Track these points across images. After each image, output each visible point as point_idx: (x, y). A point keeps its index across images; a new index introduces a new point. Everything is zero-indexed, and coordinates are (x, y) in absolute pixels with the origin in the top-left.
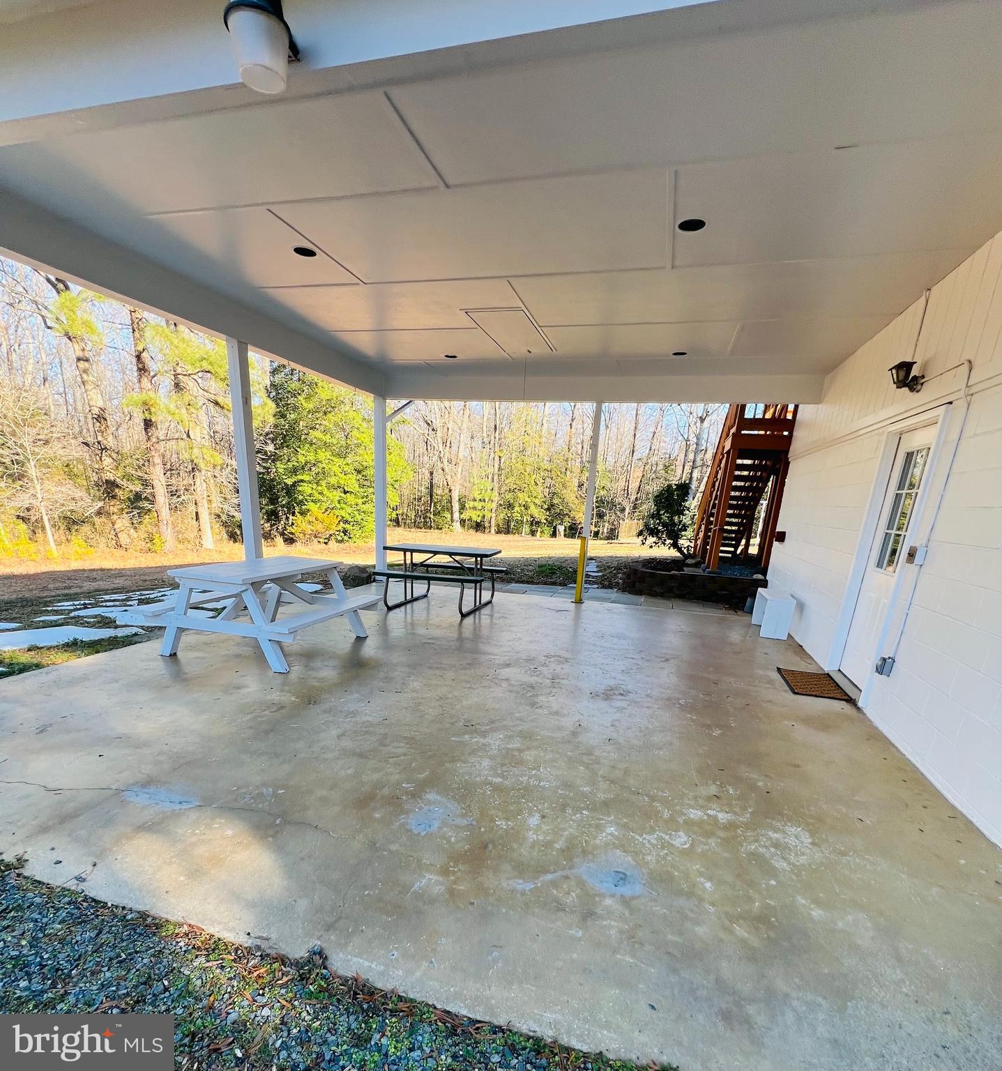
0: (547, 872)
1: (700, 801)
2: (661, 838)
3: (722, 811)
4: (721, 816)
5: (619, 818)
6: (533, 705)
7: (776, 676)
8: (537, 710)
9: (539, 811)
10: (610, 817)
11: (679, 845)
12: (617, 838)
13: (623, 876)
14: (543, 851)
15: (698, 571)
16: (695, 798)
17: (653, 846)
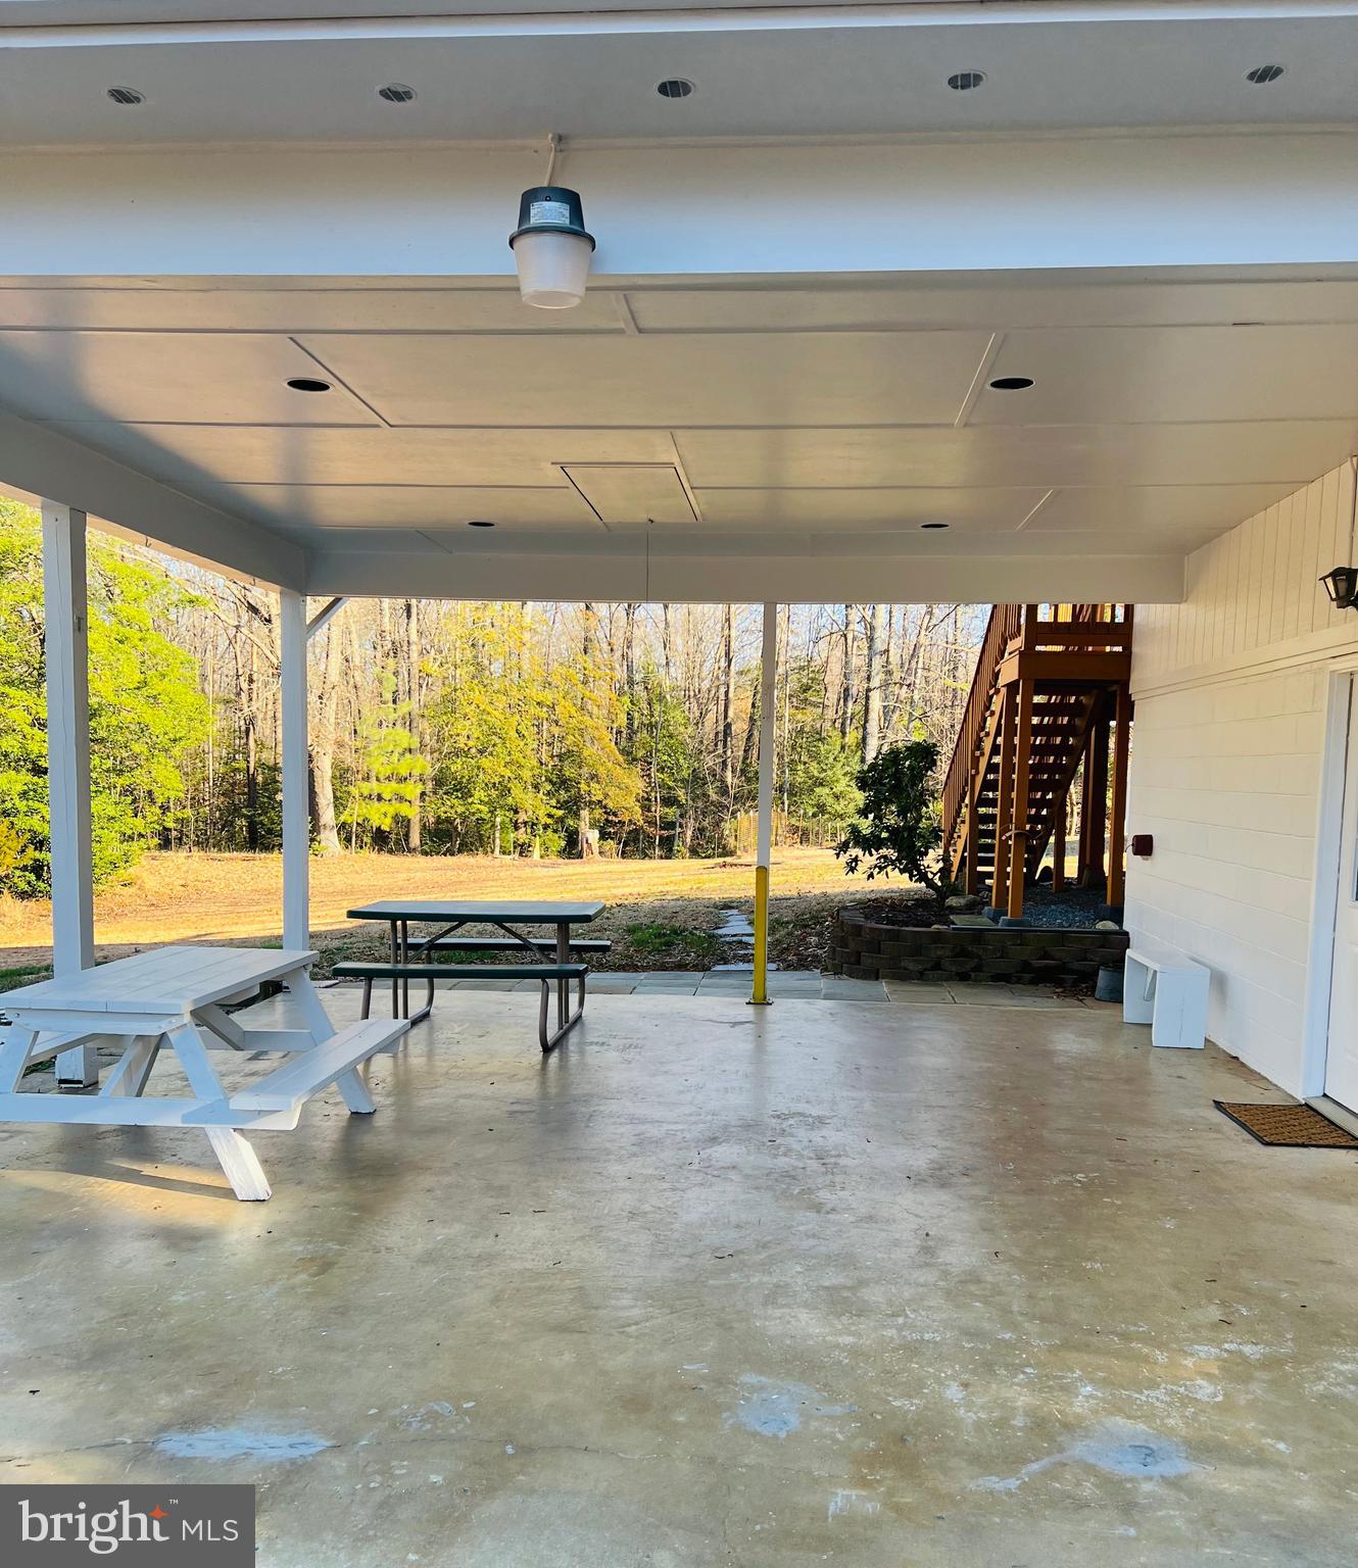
0: (1026, 1461)
1: (1204, 1333)
2: (1173, 1393)
3: (1247, 1343)
4: (1247, 1349)
5: (1090, 1372)
6: (817, 1208)
7: (1218, 1117)
8: (830, 1216)
9: (953, 1378)
10: (1075, 1372)
11: (1208, 1399)
12: (1104, 1400)
13: (1149, 1452)
14: (998, 1433)
15: (982, 921)
16: (1194, 1328)
17: (1168, 1404)
